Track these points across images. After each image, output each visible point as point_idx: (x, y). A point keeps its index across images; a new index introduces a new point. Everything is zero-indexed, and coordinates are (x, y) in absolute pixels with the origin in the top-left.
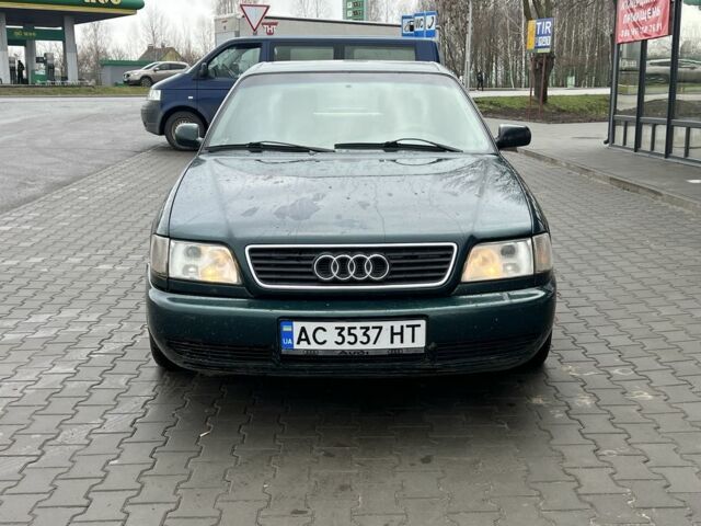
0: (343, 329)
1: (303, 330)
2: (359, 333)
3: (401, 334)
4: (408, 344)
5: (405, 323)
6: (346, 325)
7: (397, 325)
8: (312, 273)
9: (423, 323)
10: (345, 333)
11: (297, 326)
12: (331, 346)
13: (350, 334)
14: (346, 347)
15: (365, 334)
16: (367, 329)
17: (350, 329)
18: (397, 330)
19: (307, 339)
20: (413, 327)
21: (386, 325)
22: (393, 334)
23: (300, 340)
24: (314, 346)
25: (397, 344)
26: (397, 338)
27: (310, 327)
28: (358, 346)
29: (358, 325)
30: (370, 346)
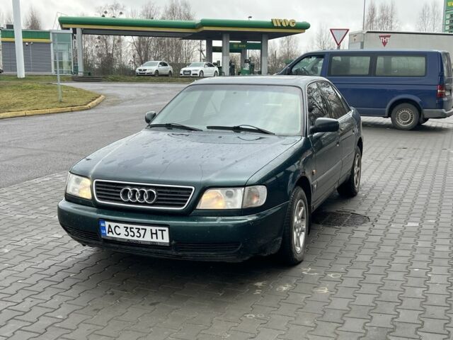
0: (127, 228)
1: (110, 226)
2: (135, 231)
3: (156, 234)
4: (160, 240)
5: (158, 228)
6: (129, 226)
7: (154, 229)
8: (119, 197)
9: (167, 229)
10: (129, 230)
11: (107, 224)
12: (122, 236)
13: (131, 231)
14: (129, 238)
15: (138, 232)
16: (139, 229)
17: (131, 228)
18: (154, 232)
19: (112, 232)
20: (162, 231)
21: (148, 228)
22: (152, 234)
23: (109, 231)
24: (115, 236)
25: (154, 240)
26: (154, 236)
27: (113, 225)
28: (135, 238)
29: (135, 226)
30: (141, 239)
